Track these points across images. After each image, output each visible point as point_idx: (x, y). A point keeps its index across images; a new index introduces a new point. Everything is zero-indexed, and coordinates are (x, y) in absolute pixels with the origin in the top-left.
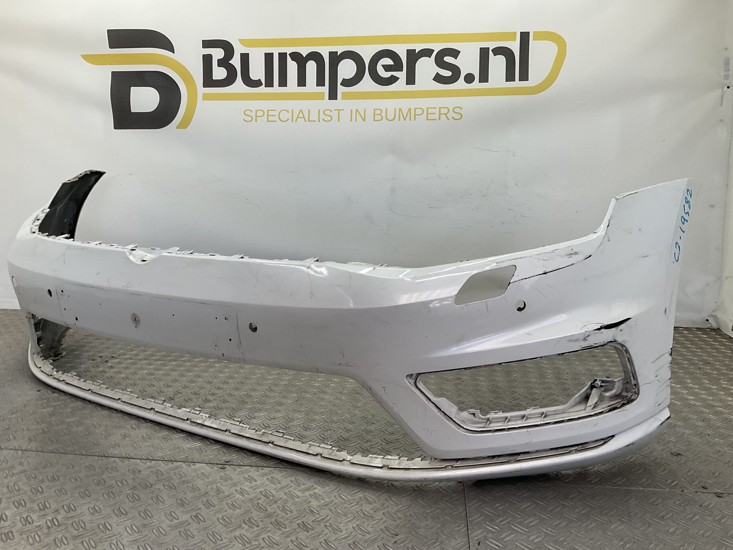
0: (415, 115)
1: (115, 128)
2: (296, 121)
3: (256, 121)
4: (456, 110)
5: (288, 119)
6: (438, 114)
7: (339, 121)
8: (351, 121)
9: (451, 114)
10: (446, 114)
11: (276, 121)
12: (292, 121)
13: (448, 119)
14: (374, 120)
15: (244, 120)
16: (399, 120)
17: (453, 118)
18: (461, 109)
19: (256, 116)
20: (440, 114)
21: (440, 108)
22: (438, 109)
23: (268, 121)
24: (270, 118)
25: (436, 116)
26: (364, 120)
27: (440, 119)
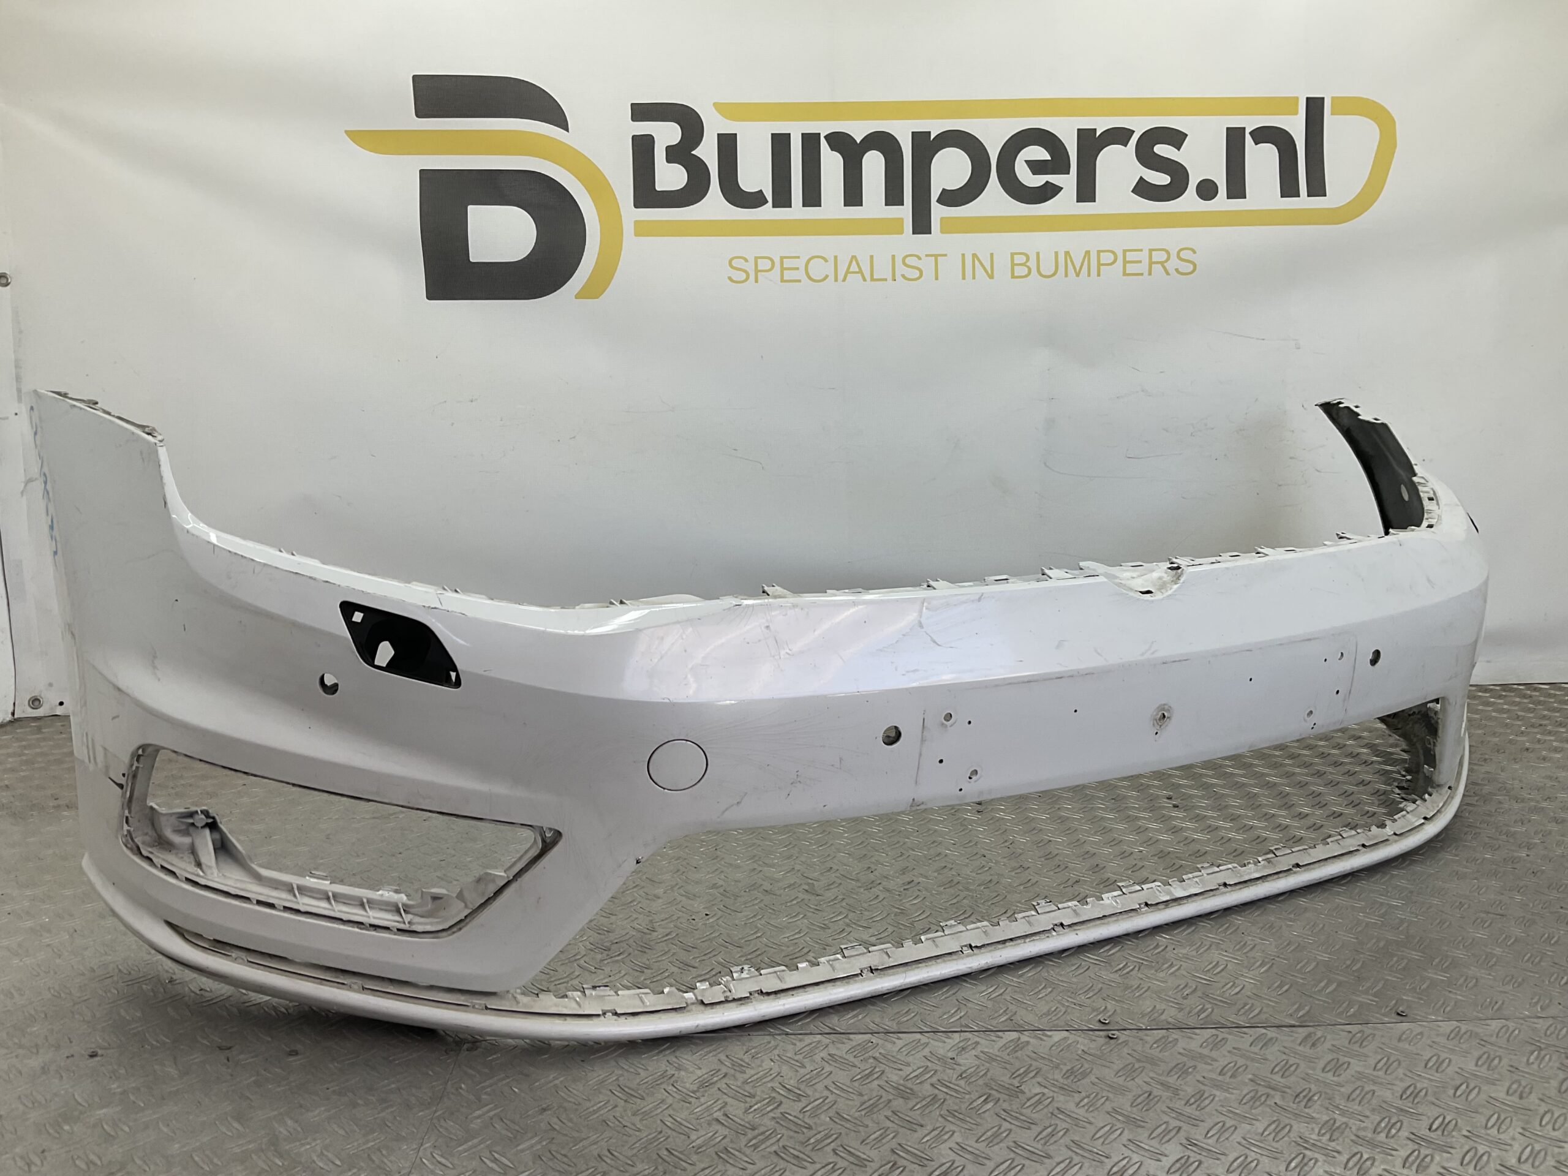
0: (1099, 265)
1: (430, 297)
2: (844, 280)
3: (756, 281)
4: (1185, 255)
5: (827, 276)
6: (1146, 261)
7: (937, 279)
8: (964, 278)
9: (1173, 264)
10: (1162, 263)
11: (799, 281)
12: (836, 280)
13: (1168, 274)
14: (1013, 276)
15: (730, 278)
16: (1066, 275)
17: (1177, 270)
18: (1194, 252)
19: (757, 271)
20: (1151, 263)
21: (1151, 251)
22: (1146, 253)
23: (783, 280)
24: (788, 275)
25: (1143, 267)
26: (991, 277)
27: (1150, 274)
